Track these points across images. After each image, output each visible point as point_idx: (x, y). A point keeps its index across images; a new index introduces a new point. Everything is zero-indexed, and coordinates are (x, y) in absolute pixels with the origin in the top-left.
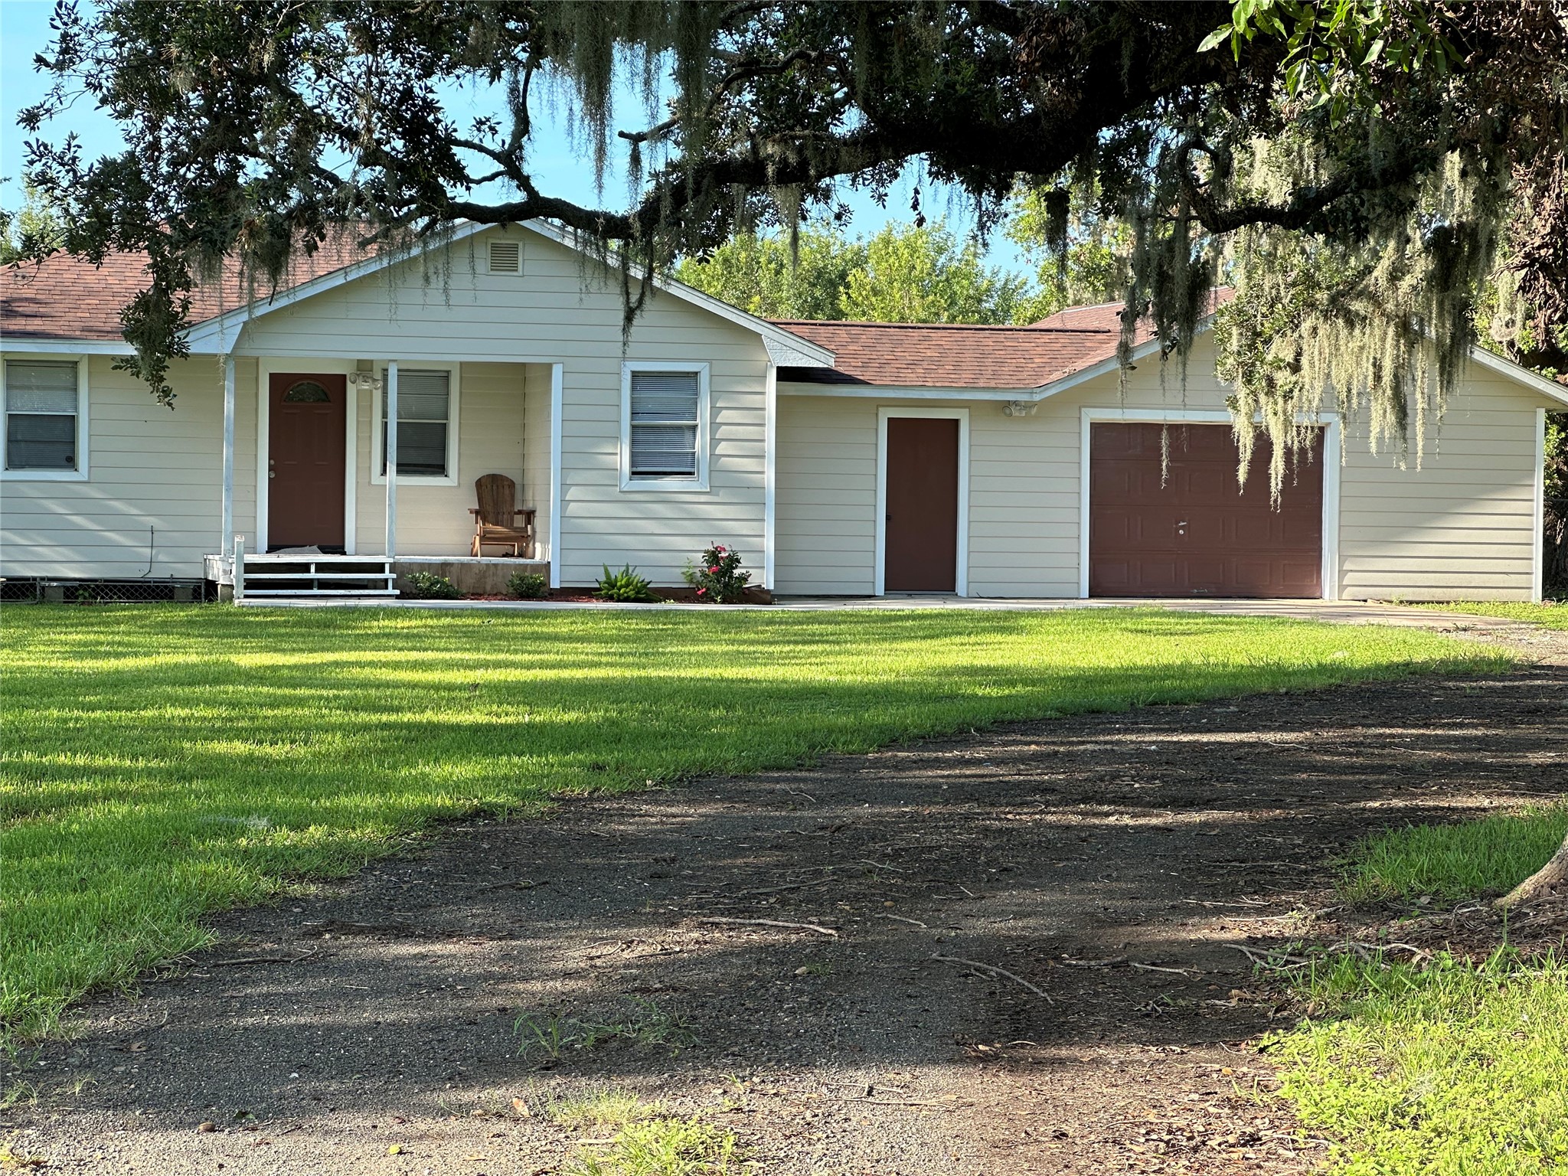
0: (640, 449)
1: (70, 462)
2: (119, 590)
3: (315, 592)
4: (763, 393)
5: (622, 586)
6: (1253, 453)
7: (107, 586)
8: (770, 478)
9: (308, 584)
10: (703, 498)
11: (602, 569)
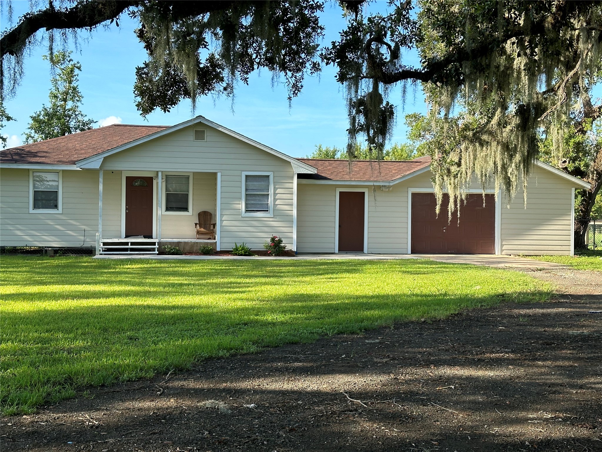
0: (249, 202)
1: (56, 207)
2: (73, 251)
3: (129, 252)
4: (293, 183)
5: (240, 250)
6: (442, 201)
7: (68, 250)
8: (295, 213)
9: (126, 250)
10: (271, 219)
11: (235, 244)
